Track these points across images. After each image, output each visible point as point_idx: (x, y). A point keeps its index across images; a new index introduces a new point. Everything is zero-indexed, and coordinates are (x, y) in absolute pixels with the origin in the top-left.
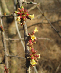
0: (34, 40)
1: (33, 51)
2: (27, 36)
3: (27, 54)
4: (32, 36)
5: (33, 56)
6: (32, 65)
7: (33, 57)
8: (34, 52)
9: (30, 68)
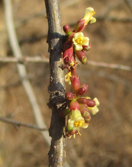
0: (84, 47)
1: (77, 85)
2: (57, 35)
3: (57, 94)
4: (77, 35)
5: (75, 100)
6: (70, 132)
7: (78, 104)
8: (81, 89)
9: (62, 140)
